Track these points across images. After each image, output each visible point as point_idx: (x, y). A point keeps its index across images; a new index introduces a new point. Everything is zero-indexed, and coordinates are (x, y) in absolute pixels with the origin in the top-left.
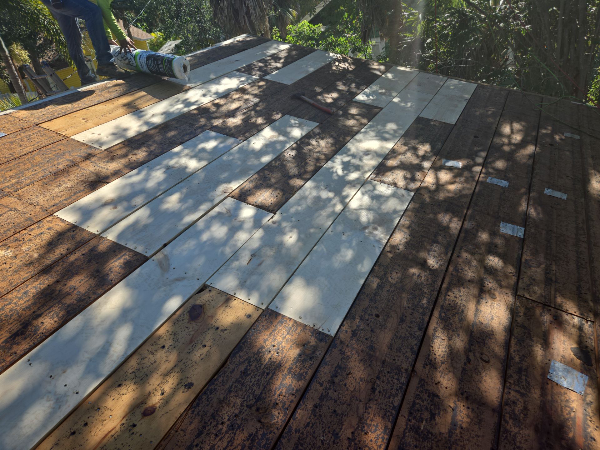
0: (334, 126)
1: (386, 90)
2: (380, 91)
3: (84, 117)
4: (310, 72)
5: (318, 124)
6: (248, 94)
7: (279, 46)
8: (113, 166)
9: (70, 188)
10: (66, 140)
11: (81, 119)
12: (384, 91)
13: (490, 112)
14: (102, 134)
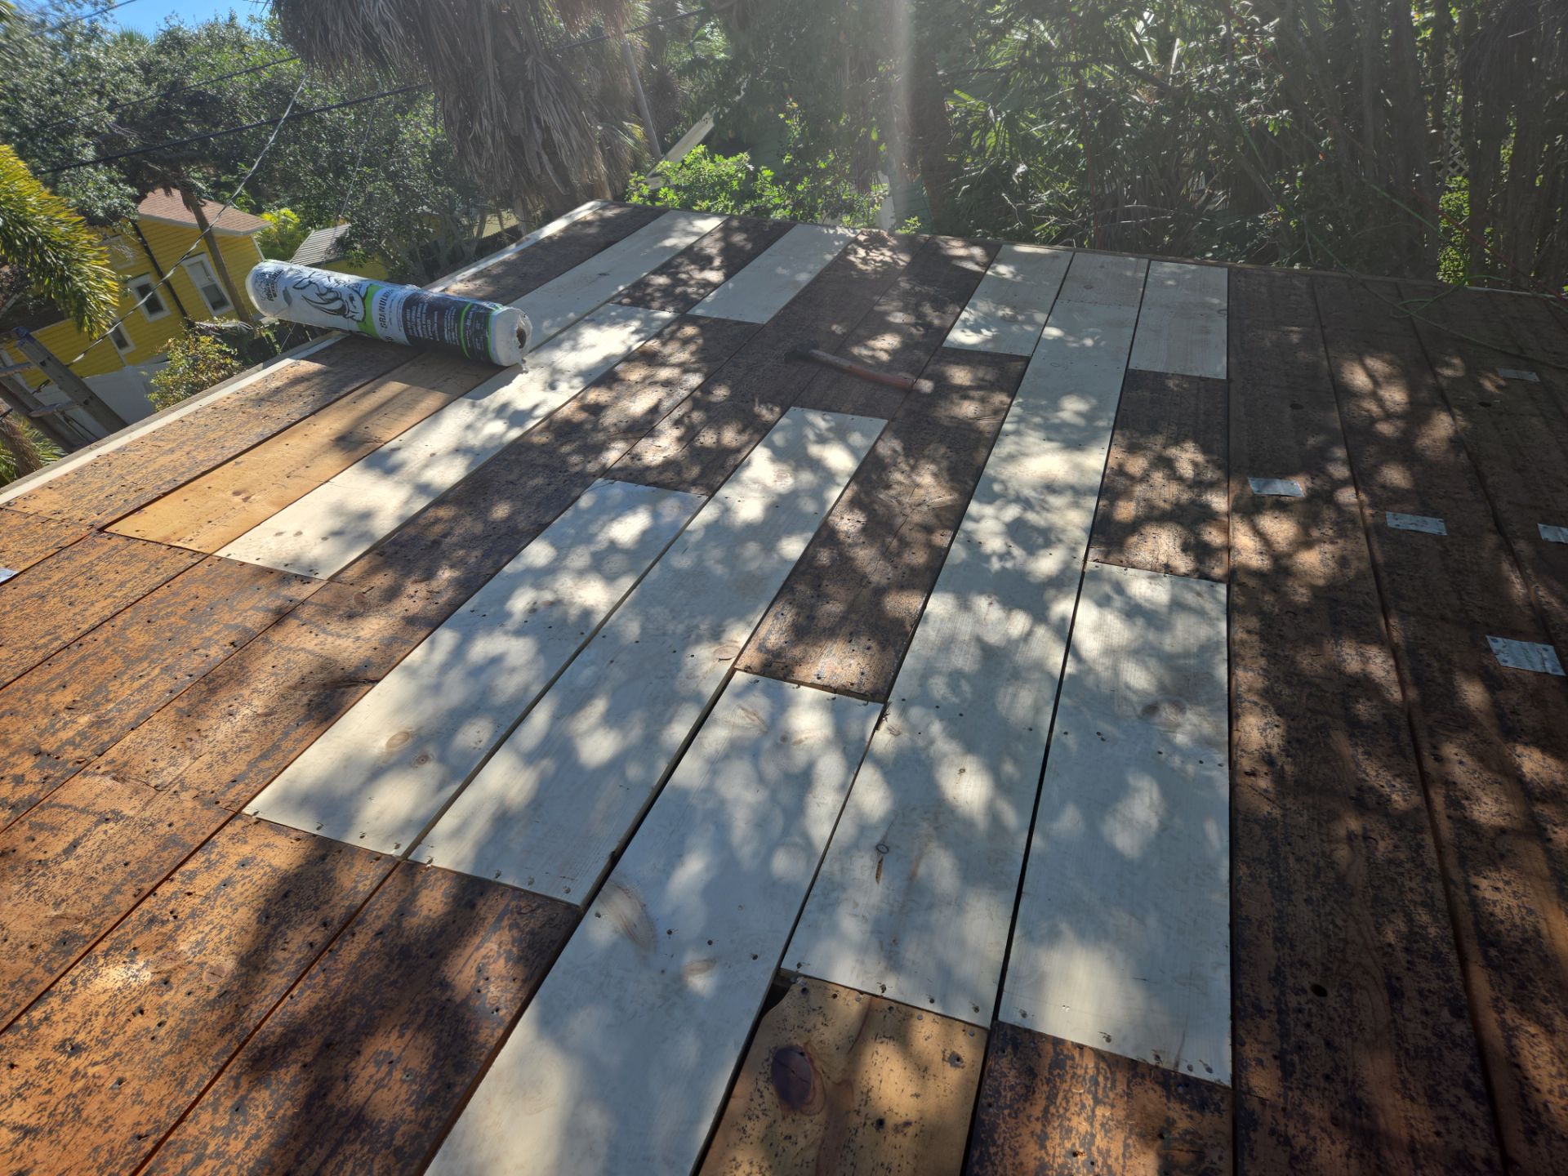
0: (929, 423)
1: (1013, 308)
2: (1000, 313)
3: (237, 488)
4: (804, 285)
5: (885, 422)
6: (664, 364)
7: (691, 224)
8: (374, 627)
9: (266, 715)
10: (205, 565)
11: (230, 493)
12: (1008, 312)
13: (1295, 338)
14: (305, 532)
